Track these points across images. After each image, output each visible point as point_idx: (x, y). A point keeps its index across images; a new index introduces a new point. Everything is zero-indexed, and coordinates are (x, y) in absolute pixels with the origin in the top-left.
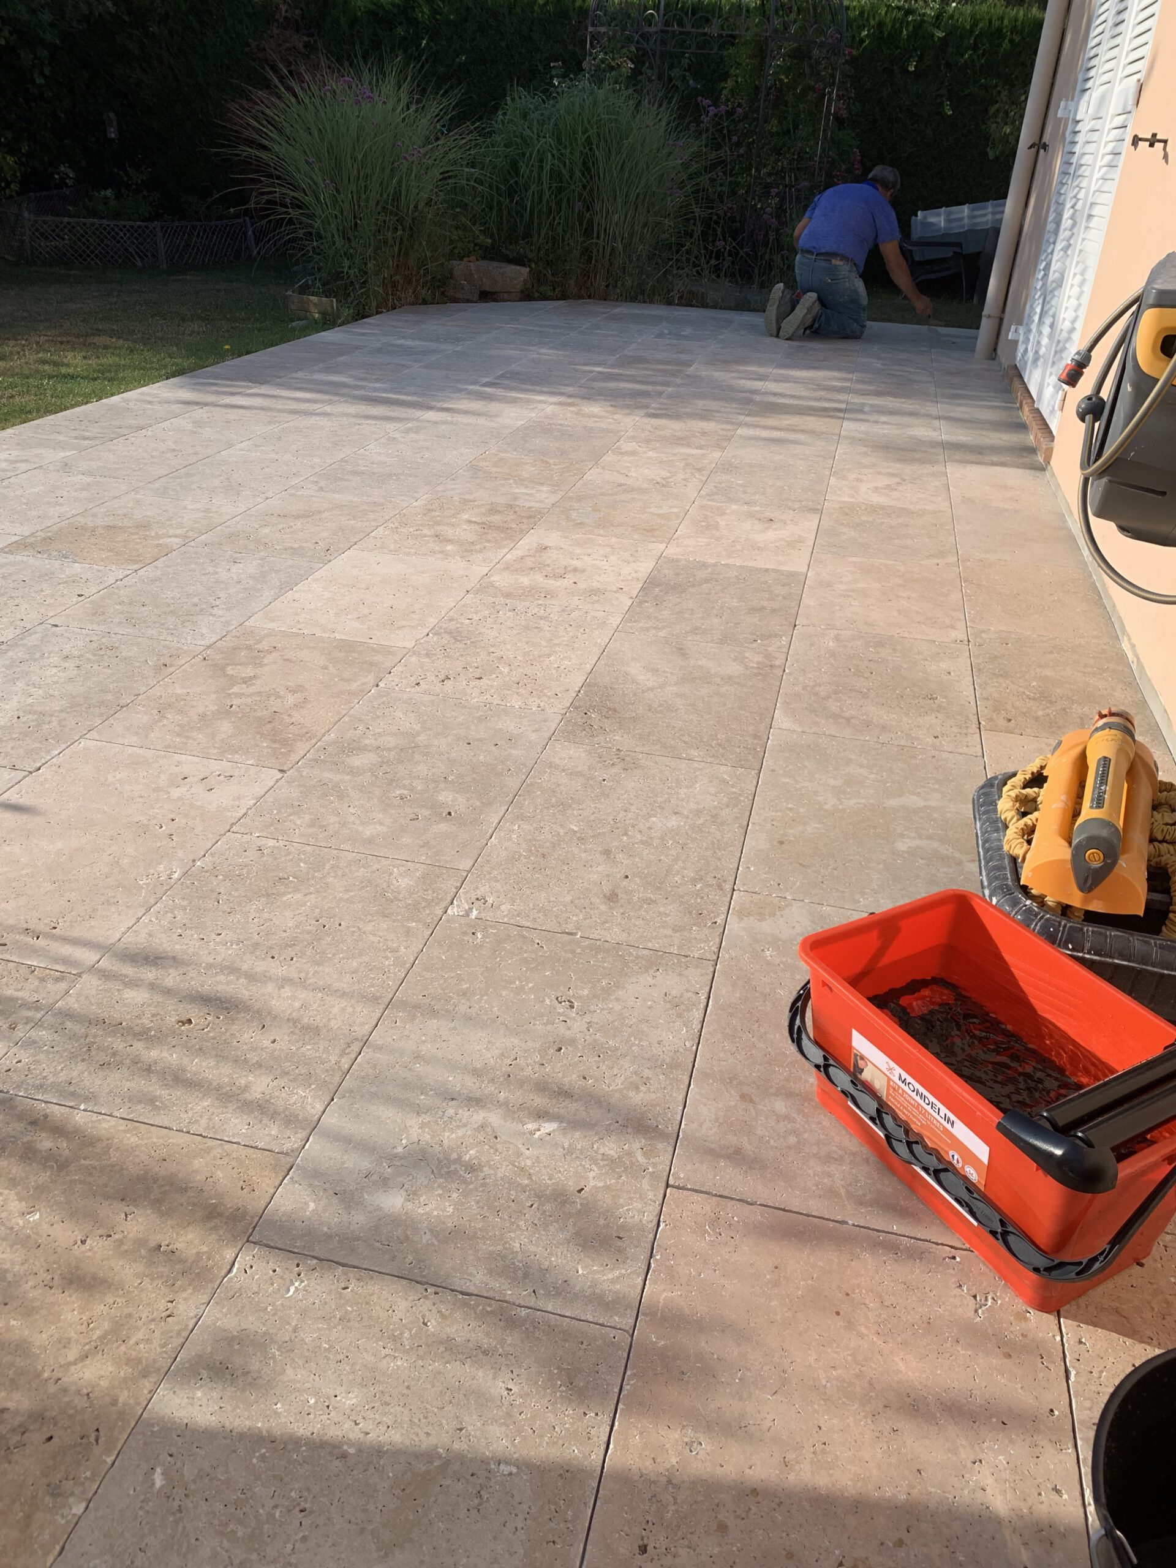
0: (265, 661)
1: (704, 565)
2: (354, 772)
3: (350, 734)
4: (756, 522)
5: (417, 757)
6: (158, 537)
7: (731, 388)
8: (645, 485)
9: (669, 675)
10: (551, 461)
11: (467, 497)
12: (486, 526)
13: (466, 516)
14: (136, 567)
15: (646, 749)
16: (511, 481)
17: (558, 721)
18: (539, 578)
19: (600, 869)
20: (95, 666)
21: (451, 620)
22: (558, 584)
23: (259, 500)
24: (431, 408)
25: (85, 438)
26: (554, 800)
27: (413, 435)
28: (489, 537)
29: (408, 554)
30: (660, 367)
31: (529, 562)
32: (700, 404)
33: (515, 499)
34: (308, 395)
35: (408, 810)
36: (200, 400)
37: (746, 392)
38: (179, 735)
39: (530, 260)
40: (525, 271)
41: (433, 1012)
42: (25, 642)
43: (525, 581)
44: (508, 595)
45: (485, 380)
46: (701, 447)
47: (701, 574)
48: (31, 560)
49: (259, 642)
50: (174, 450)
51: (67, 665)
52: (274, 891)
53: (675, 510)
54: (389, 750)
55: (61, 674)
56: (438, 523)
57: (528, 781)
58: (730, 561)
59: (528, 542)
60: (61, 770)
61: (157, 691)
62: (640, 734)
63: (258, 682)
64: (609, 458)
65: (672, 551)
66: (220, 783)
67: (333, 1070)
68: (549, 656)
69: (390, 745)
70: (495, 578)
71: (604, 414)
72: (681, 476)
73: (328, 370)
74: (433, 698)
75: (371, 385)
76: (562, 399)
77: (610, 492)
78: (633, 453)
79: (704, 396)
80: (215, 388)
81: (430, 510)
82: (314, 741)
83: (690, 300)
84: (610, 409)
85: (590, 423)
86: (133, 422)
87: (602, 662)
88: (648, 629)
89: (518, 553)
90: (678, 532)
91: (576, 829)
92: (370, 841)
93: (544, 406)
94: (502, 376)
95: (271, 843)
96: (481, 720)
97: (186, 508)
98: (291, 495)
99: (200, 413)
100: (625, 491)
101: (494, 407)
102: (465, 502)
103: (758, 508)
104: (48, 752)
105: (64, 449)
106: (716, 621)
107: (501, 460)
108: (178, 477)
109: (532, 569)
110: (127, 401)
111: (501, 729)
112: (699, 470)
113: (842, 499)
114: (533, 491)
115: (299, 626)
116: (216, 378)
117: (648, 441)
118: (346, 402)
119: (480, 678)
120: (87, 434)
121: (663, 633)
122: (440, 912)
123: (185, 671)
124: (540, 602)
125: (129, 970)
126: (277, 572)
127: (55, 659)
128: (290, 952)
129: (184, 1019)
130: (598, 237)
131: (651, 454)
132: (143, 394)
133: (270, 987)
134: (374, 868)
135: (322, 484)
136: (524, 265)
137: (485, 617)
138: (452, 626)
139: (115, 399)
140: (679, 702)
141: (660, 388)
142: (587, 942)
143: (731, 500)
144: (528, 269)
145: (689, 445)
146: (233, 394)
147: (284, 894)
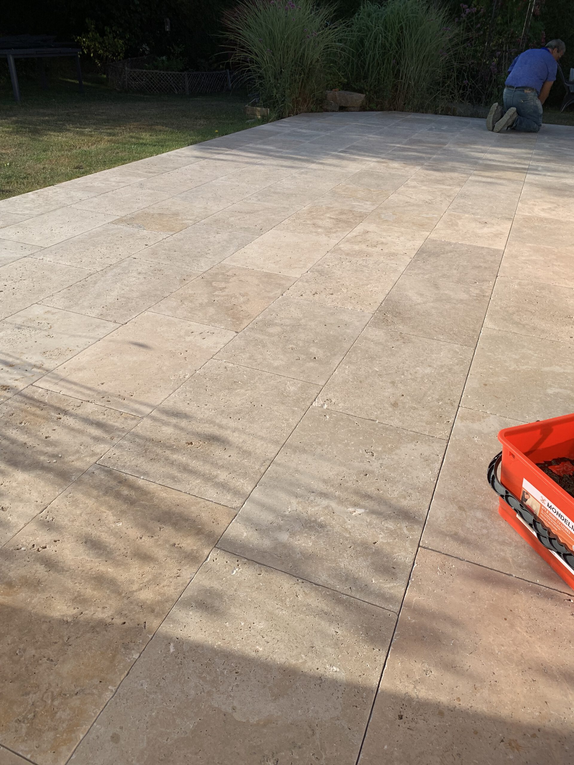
0: (231, 280)
1: (450, 244)
2: (270, 335)
3: (268, 317)
4: (478, 223)
5: (301, 330)
6: (182, 220)
7: (467, 156)
8: (420, 203)
9: (429, 297)
10: (372, 190)
11: (329, 206)
12: (338, 220)
13: (328, 215)
14: (172, 233)
15: (415, 333)
16: (352, 199)
17: (370, 317)
18: (363, 247)
19: (389, 390)
20: (153, 278)
21: (319, 265)
22: (373, 250)
23: (229, 204)
24: (313, 162)
25: (150, 172)
26: (367, 355)
27: (304, 175)
28: (340, 226)
29: (299, 233)
30: (430, 145)
31: (359, 239)
32: (450, 164)
33: (353, 208)
34: (254, 155)
35: (295, 355)
36: (204, 156)
37: (474, 158)
38: (190, 312)
39: (366, 91)
40: (363, 96)
41: (304, 451)
42: (121, 265)
43: (357, 248)
44: (348, 254)
45: (340, 150)
46: (450, 185)
47: (448, 248)
48: (125, 228)
49: (227, 271)
50: (191, 179)
51: (140, 277)
52: (232, 387)
53: (436, 216)
54: (287, 326)
55: (137, 281)
56: (314, 218)
57: (354, 345)
58: (463, 242)
59: (359, 228)
60: (136, 324)
61: (180, 291)
62: (412, 326)
63: (227, 290)
64: (402, 189)
65: (433, 236)
66: (208, 335)
67: (257, 472)
68: (367, 285)
69: (288, 324)
70: (341, 246)
71: (400, 167)
72: (439, 199)
73: (264, 143)
74: (309, 302)
75: (285, 151)
76: (379, 159)
77: (402, 205)
78: (414, 187)
79: (453, 160)
80: (210, 151)
81: (311, 212)
82: (252, 319)
83: (447, 112)
84: (403, 165)
85: (393, 172)
86: (172, 165)
87: (394, 289)
88: (419, 274)
89: (354, 234)
90: (437, 227)
91: (377, 370)
92: (277, 368)
93: (370, 163)
94: (349, 148)
95: (231, 365)
96: (333, 314)
97: (195, 207)
98: (245, 202)
99: (203, 162)
100: (410, 205)
101: (344, 163)
102: (328, 208)
103: (479, 217)
104: (131, 316)
105: (140, 177)
106: (455, 272)
107: (347, 188)
108: (191, 192)
109: (360, 242)
110: (170, 156)
111: (341, 319)
112: (449, 196)
113: (525, 214)
114: (363, 204)
115: (247, 265)
116: (211, 146)
117: (422, 181)
118: (272, 159)
119: (332, 294)
120: (151, 171)
121: (427, 277)
122: (309, 404)
123: (193, 283)
124: (364, 258)
125: (164, 418)
126: (237, 239)
127: (135, 274)
128: (238, 416)
129: (189, 442)
130: (402, 79)
131: (424, 188)
132: (177, 152)
133: (229, 432)
134: (279, 380)
135: (260, 197)
136: (362, 93)
137: (336, 265)
138: (319, 268)
139: (164, 155)
140: (434, 311)
141: (429, 156)
142: (381, 425)
143: (465, 212)
144: (364, 95)
145: (443, 184)
146: (219, 154)
147: (236, 389)
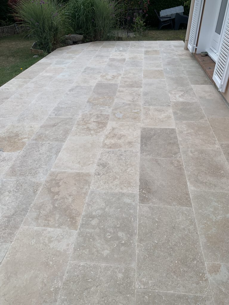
0: (60, 184)
1: (152, 129)
2: (94, 227)
3: (88, 211)
4: (158, 112)
5: (108, 218)
6: (22, 139)
8: (129, 102)
10: (106, 96)
12: (98, 123)
13: (92, 120)
14: (19, 152)
15: (163, 204)
16: (99, 105)
17: (138, 196)
18: (116, 140)
21: (100, 159)
22: (121, 141)
23: (42, 121)
28: (100, 127)
29: (83, 136)
31: (112, 135)
33: (101, 112)
35: (112, 242)
38: (46, 220)
40: (82, 36)
43: (113, 141)
44: (111, 147)
47: (152, 133)
49: (56, 177)
52: (88, 287)
53: (139, 109)
56: (86, 123)
57: (138, 223)
58: (157, 127)
59: (109, 127)
62: (159, 198)
63: (60, 193)
65: (143, 125)
66: (61, 239)
68: (127, 169)
69: (100, 214)
70: (106, 142)
72: (136, 98)
76: (101, 75)
77: (122, 106)
78: (122, 91)
81: (83, 119)
82: (81, 216)
88: (147, 155)
89: (108, 131)
90: (142, 118)
91: (156, 242)
92: (106, 258)
93: (98, 78)
94: (86, 69)
95: (81, 264)
96: (119, 199)
97: (26, 127)
98: (50, 118)
100: (125, 105)
102: (91, 114)
103: (156, 107)
106: (161, 149)
107: (94, 97)
109: (113, 137)
113: (174, 101)
114: (105, 108)
115: (65, 169)
116: (21, 78)
117: (125, 87)
121: (151, 156)
122: (134, 288)
123: (41, 192)
124: (119, 149)
126: (54, 148)
131: (127, 91)
135: (56, 113)
140: (164, 183)
143: (150, 105)
145: (134, 87)
147: (91, 288)
